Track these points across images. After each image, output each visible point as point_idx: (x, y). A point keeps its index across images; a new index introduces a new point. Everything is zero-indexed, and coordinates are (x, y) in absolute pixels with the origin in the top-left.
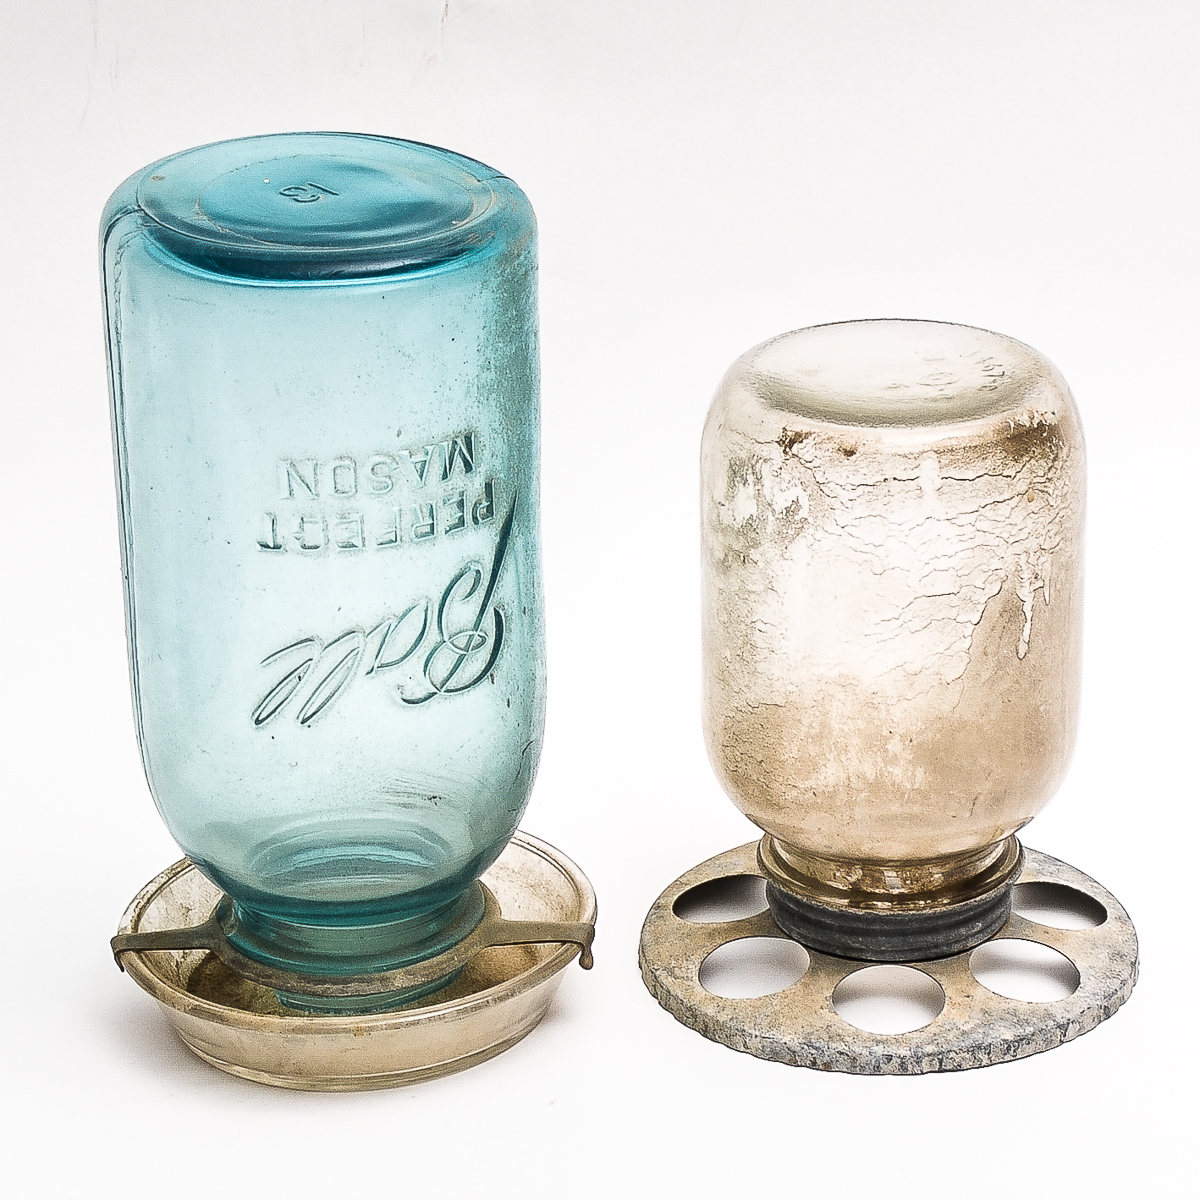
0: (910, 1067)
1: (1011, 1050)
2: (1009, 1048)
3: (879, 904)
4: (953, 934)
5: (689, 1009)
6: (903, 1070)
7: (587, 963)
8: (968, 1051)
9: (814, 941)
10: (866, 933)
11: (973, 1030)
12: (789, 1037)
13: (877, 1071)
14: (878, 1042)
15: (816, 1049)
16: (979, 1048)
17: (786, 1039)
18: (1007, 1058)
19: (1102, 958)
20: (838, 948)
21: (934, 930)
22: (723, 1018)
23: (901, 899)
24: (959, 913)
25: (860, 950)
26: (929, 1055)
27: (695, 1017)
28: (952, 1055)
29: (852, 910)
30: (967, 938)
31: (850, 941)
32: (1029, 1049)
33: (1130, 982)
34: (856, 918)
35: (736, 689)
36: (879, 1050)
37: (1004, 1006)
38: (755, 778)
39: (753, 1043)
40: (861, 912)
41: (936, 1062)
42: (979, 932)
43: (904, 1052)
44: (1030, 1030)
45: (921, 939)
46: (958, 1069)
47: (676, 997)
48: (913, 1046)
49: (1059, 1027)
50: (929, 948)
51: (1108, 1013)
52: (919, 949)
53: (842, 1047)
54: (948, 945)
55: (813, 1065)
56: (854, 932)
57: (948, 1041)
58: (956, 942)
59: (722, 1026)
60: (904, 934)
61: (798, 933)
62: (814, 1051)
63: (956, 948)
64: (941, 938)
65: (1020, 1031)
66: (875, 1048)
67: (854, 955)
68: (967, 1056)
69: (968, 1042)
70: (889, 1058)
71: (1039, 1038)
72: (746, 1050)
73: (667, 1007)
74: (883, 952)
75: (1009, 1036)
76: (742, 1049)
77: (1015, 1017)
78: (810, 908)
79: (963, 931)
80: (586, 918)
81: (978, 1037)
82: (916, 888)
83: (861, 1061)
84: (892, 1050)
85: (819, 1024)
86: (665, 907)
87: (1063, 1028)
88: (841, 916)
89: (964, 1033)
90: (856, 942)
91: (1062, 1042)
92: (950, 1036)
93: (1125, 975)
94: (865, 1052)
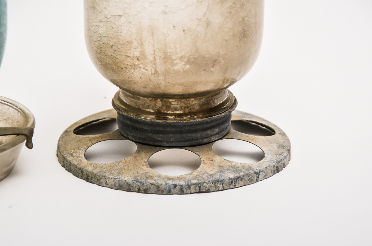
0: (185, 190)
1: (233, 183)
2: (232, 182)
3: (170, 117)
4: (205, 133)
5: (80, 169)
6: (182, 192)
7: (29, 145)
8: (213, 183)
9: (139, 138)
10: (164, 133)
11: (215, 174)
12: (128, 178)
13: (169, 192)
14: (170, 179)
15: (140, 182)
16: (218, 181)
17: (126, 179)
18: (231, 187)
19: (274, 147)
20: (150, 141)
21: (196, 131)
22: (95, 171)
23: (180, 115)
24: (207, 123)
25: (161, 141)
26: (194, 184)
27: (82, 172)
28: (205, 184)
29: (157, 121)
30: (211, 136)
31: (156, 137)
32: (242, 183)
33: (288, 157)
34: (159, 125)
35: (100, 10)
36: (170, 182)
37: (229, 164)
38: (109, 54)
39: (110, 182)
40: (161, 121)
41: (197, 188)
42: (217, 134)
43: (182, 183)
44: (241, 174)
45: (189, 135)
46: (208, 191)
47: (73, 165)
48: (187, 180)
49: (256, 173)
50: (193, 140)
51: (277, 170)
52: (189, 140)
53: (153, 181)
54: (203, 139)
55: (139, 191)
56: (158, 132)
57: (203, 178)
58: (206, 138)
59: (95, 175)
60: (181, 132)
61: (132, 136)
62: (139, 184)
63: (206, 140)
64: (199, 135)
65: (237, 174)
66: (168, 182)
67: (158, 144)
68: (213, 185)
69: (213, 179)
70: (175, 186)
71: (246, 178)
72: (107, 185)
73: (69, 170)
74: (172, 142)
75: (232, 176)
76: (105, 185)
77: (234, 168)
78: (137, 121)
79: (209, 132)
80: (29, 125)
81: (217, 176)
82: (187, 111)
83: (162, 188)
84: (177, 182)
85: (141, 172)
86: (70, 131)
87: (258, 174)
88: (152, 124)
89: (210, 175)
90: (159, 137)
91: (257, 181)
92: (204, 176)
93: (285, 154)
94: (164, 183)
